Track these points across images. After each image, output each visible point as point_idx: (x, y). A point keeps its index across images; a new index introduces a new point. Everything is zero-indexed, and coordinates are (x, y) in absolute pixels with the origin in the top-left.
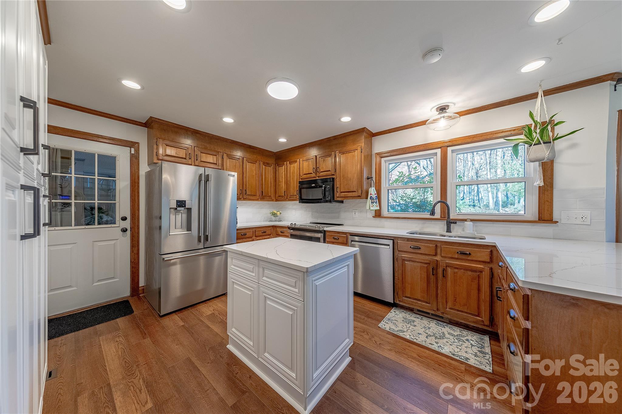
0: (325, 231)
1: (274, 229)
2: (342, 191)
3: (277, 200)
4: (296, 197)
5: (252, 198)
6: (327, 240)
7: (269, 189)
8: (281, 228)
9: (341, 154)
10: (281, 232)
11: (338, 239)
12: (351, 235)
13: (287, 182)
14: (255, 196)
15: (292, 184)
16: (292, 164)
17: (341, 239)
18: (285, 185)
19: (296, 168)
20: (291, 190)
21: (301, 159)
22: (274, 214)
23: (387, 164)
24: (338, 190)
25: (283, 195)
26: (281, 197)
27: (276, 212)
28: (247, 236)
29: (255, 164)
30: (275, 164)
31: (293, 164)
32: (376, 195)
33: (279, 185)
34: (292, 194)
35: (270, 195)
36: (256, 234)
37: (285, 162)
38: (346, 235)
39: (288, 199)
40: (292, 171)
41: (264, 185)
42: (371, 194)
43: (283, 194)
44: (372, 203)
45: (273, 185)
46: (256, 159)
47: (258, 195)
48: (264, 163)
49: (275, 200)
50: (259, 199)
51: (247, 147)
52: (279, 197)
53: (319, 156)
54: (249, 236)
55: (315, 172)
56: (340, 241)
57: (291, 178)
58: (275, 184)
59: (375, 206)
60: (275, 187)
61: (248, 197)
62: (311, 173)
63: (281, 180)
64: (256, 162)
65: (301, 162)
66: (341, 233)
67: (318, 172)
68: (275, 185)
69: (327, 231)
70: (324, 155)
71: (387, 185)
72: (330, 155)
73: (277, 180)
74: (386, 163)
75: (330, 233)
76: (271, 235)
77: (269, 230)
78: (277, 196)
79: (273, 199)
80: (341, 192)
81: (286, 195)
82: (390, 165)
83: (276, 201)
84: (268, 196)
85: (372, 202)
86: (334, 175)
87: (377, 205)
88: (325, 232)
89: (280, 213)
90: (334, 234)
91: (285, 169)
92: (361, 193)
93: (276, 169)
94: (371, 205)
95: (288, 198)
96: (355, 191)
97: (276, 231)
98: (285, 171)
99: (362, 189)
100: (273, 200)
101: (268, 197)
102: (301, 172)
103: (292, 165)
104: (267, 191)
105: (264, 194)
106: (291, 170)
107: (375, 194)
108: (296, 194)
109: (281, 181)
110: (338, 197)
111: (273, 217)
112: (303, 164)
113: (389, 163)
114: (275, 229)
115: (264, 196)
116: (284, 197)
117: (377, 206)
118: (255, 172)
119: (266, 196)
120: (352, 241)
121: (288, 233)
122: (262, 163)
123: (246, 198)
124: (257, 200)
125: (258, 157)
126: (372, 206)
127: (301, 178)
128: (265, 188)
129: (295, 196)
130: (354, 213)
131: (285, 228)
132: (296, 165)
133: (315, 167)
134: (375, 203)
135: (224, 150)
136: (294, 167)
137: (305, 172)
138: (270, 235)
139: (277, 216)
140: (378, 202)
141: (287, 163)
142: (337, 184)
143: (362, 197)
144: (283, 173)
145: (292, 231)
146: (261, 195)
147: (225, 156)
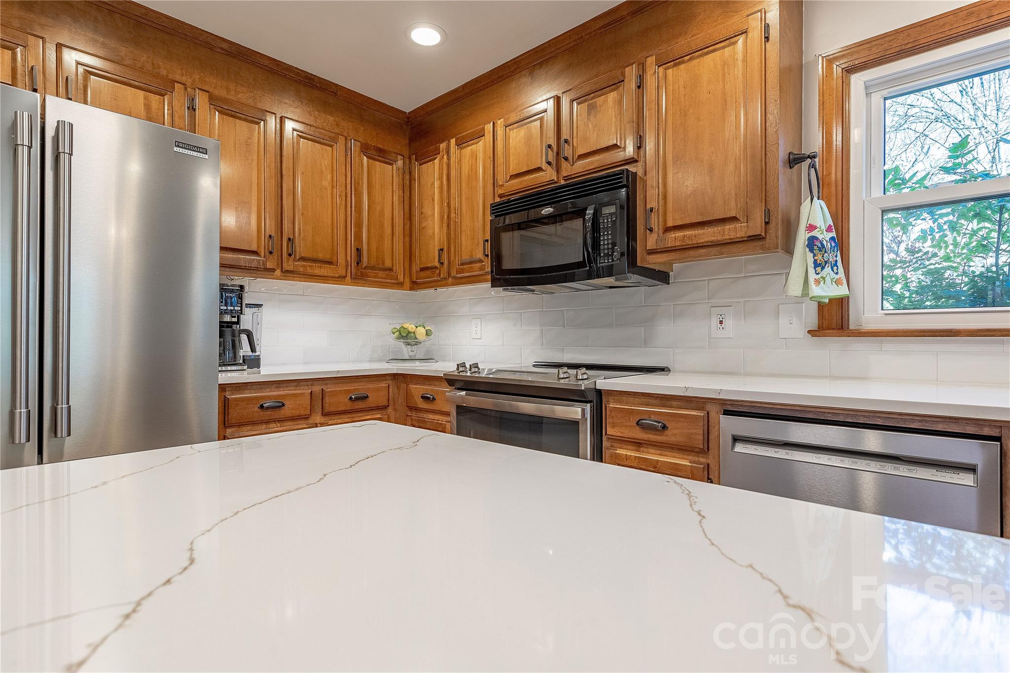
0: (599, 392)
1: (398, 388)
2: (670, 224)
3: (415, 285)
4: (481, 269)
5: (317, 271)
6: (610, 431)
7: (387, 242)
8: (424, 384)
9: (666, 69)
10: (423, 397)
11: (664, 427)
12: (727, 413)
13: (449, 217)
14: (330, 263)
15: (466, 222)
16: (468, 146)
17: (676, 431)
18: (441, 227)
19: (480, 156)
20: (464, 242)
21: (499, 122)
22: (405, 336)
23: (877, 98)
24: (654, 222)
25: (437, 264)
26: (428, 272)
27: (411, 327)
28: (286, 411)
29: (331, 146)
30: (410, 158)
31: (472, 144)
32: (834, 234)
33: (422, 229)
34: (465, 257)
35: (388, 264)
36: (326, 405)
37: (443, 141)
38: (701, 409)
39: (455, 278)
40: (465, 170)
41: (365, 230)
42: (811, 228)
43: (437, 259)
44: (819, 269)
45: (399, 229)
46: (336, 131)
47: (344, 263)
48: (365, 149)
49: (407, 283)
50: (348, 278)
51: (300, 82)
52: (423, 274)
53: (572, 95)
54: (296, 413)
55: (554, 163)
56: (673, 439)
57: (464, 197)
58: (408, 226)
59: (828, 280)
60: (407, 239)
61: (303, 266)
62: (539, 169)
63: (427, 210)
64: (335, 140)
65: (500, 131)
66: (674, 403)
67: (566, 159)
68: (407, 232)
69: (611, 393)
70: (594, 88)
71: (877, 192)
72: (617, 83)
73: (417, 213)
74: (868, 95)
75: (621, 402)
76: (390, 410)
77: (378, 390)
78: (414, 270)
79: (401, 278)
80: (667, 230)
81: (446, 263)
82: (888, 102)
83: (411, 289)
84: (381, 266)
85: (816, 264)
86: (636, 161)
87: (837, 277)
88: (598, 398)
89: (428, 333)
90: (642, 404)
91: (441, 168)
92: (767, 223)
93: (410, 172)
94: (812, 276)
95: (453, 273)
96: (734, 219)
97: (408, 395)
98: (441, 178)
99: (771, 206)
100: (400, 285)
101: (381, 273)
102: (500, 169)
103: (467, 151)
104: (377, 249)
105: (365, 259)
106: (463, 168)
107: (829, 229)
108: (479, 255)
109: (429, 213)
110: (651, 252)
111: (401, 344)
112: (506, 138)
113: (885, 93)
114: (403, 386)
115: (366, 268)
116: (438, 271)
117: (838, 282)
118: (329, 176)
119: (373, 268)
120: (736, 439)
121: (448, 400)
122: (355, 147)
123: (291, 268)
124: (340, 279)
125: (344, 124)
126: (817, 282)
127: (500, 192)
128: (369, 238)
129: (478, 265)
130: (715, 321)
131: (437, 383)
132: (480, 148)
133: (552, 141)
134: (828, 269)
135: (197, 77)
136: (474, 156)
137: (514, 169)
138: (385, 407)
139: (417, 343)
140: (839, 263)
141: (448, 146)
142: (650, 197)
143: (768, 242)
144: (437, 184)
145: (463, 393)
146: (354, 264)
147: (201, 101)
